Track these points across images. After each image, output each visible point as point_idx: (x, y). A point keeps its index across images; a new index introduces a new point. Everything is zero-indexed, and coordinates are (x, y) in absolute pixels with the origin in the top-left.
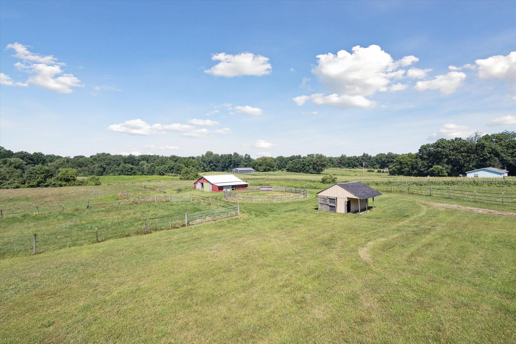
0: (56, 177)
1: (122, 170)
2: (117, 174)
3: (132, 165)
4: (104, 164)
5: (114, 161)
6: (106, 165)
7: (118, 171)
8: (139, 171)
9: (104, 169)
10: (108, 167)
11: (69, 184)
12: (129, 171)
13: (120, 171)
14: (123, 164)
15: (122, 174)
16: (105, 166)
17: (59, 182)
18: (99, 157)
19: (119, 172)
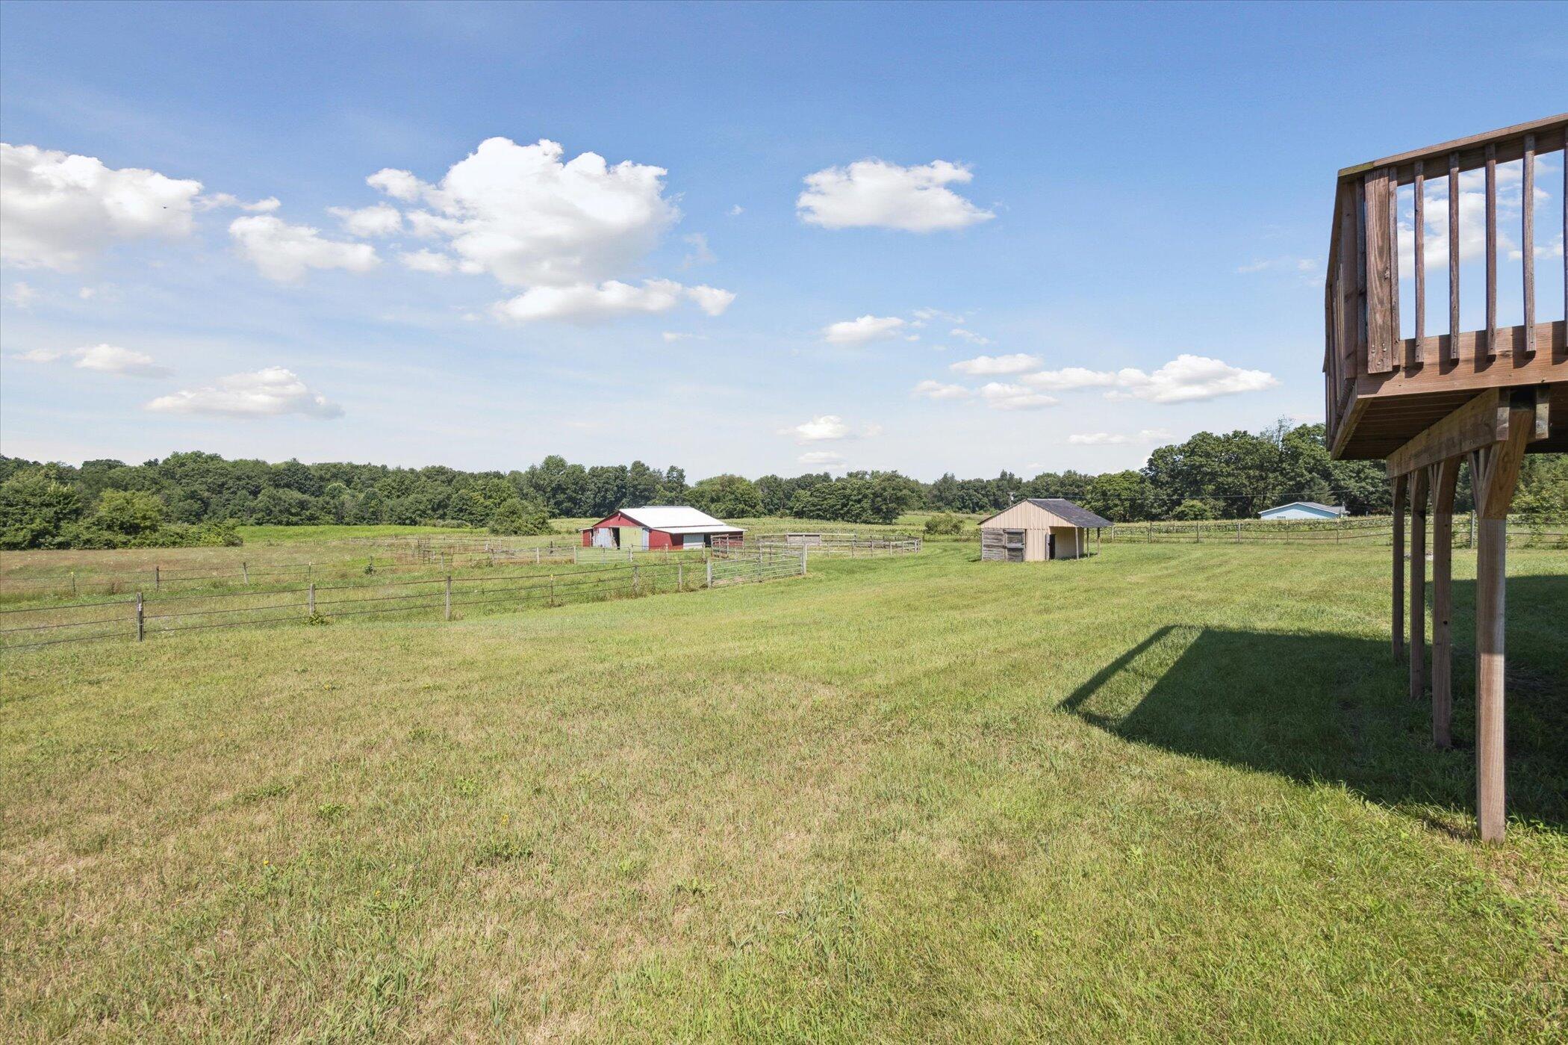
0: (95, 519)
1: (268, 508)
2: (252, 520)
3: (304, 493)
4: (204, 487)
5: (239, 479)
6: (208, 490)
7: (253, 511)
8: (326, 512)
9: (206, 504)
10: (215, 499)
11: (138, 541)
12: (293, 511)
13: (262, 511)
14: (272, 488)
15: (268, 522)
16: (206, 494)
17: (107, 535)
18: (183, 465)
19: (259, 515)
